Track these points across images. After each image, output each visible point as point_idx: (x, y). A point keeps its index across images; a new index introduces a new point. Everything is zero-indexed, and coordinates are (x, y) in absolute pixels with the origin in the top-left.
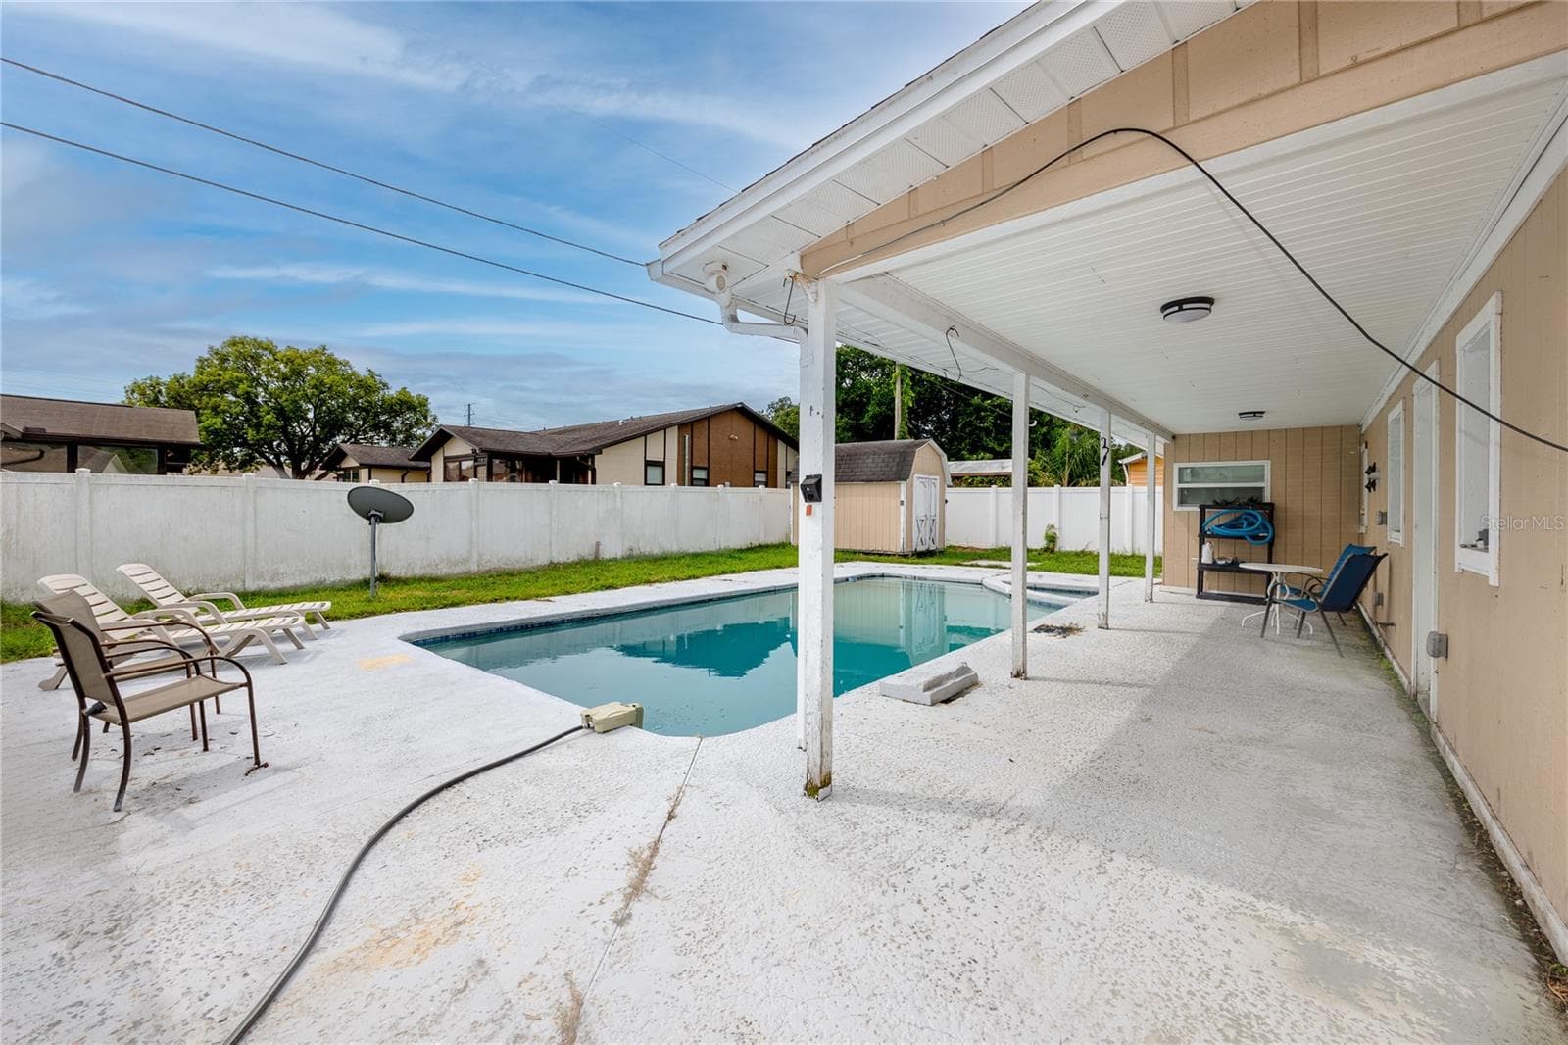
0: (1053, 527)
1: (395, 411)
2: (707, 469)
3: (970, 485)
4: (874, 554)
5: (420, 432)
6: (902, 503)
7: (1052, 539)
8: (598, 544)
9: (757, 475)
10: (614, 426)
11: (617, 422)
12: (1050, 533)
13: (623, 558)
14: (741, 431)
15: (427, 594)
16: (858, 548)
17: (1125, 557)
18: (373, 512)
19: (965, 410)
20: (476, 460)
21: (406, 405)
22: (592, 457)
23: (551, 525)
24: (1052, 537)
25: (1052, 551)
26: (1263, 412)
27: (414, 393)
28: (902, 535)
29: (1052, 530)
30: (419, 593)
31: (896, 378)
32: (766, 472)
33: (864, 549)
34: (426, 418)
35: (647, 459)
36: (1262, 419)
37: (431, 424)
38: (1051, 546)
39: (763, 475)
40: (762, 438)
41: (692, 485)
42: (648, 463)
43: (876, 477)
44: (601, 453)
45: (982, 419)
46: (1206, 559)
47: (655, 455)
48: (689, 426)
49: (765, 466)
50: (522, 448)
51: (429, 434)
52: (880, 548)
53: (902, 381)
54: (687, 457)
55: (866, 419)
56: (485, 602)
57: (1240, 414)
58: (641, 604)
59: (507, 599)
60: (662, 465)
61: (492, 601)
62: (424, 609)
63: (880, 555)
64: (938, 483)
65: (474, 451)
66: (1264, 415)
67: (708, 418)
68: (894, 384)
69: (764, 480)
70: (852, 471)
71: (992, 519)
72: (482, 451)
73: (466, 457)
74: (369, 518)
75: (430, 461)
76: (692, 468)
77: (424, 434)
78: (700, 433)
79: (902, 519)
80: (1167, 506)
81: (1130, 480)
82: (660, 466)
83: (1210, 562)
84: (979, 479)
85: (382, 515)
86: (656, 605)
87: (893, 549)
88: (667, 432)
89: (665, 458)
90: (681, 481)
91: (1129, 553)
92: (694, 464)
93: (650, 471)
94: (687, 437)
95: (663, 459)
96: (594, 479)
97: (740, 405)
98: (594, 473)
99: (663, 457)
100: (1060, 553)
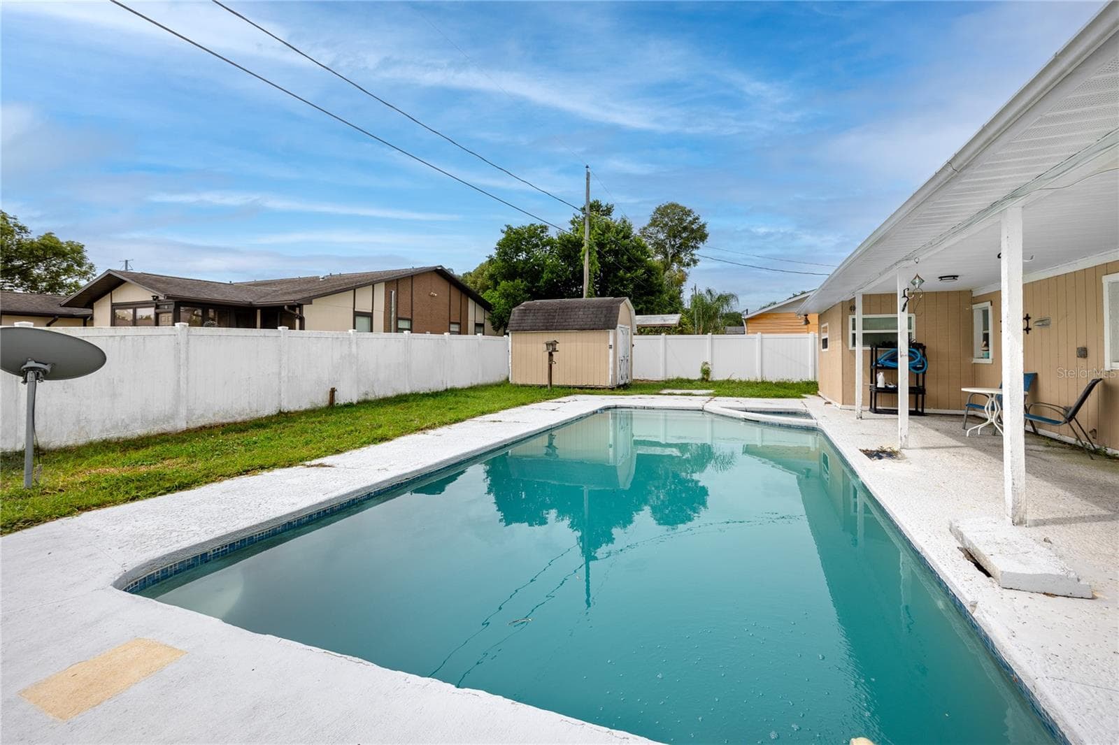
0: (706, 363)
1: (37, 257)
2: (411, 320)
4: (587, 388)
5: (69, 281)
6: (611, 347)
7: (706, 372)
8: (333, 391)
9: (452, 326)
10: (314, 281)
11: (317, 278)
13: (359, 403)
14: (440, 291)
15: (127, 473)
16: (572, 383)
17: (757, 383)
18: (31, 364)
19: (612, 280)
20: (157, 307)
21: (49, 250)
22: (300, 306)
23: (280, 374)
24: (707, 370)
25: (709, 380)
26: (957, 276)
27: (63, 239)
28: (611, 373)
29: (706, 366)
30: (113, 472)
31: (585, 251)
32: (459, 324)
33: (579, 384)
34: (80, 265)
35: (356, 310)
36: (956, 281)
37: (86, 273)
38: (707, 376)
39: (457, 326)
40: (456, 294)
41: (397, 332)
42: (357, 314)
43: (588, 326)
44: (311, 303)
45: (625, 286)
46: (880, 384)
47: (364, 305)
48: (395, 282)
49: (459, 319)
50: (217, 296)
51: (83, 283)
52: (591, 383)
53: (590, 253)
54: (393, 309)
55: (541, 283)
56: (230, 476)
57: (941, 278)
58: (447, 460)
59: (262, 468)
60: (369, 316)
61: (239, 474)
62: (134, 499)
63: (592, 388)
64: (629, 332)
65: (156, 298)
66: (958, 278)
67: (412, 277)
68: (584, 255)
69: (457, 330)
70: (565, 321)
71: (662, 359)
72: (168, 298)
73: (144, 304)
74: (23, 373)
75: (93, 309)
76: (398, 319)
77: (76, 282)
78: (405, 289)
79: (611, 360)
80: (844, 346)
81: (747, 330)
82: (368, 317)
83: (884, 387)
84: (649, 329)
85: (47, 368)
86: (462, 458)
87: (603, 384)
88: (375, 287)
89: (373, 310)
90: (387, 329)
91: (759, 380)
92: (399, 316)
93: (359, 320)
94: (393, 292)
95: (371, 311)
96: (302, 328)
97: (440, 268)
98: (302, 320)
99: (371, 309)
100: (712, 381)
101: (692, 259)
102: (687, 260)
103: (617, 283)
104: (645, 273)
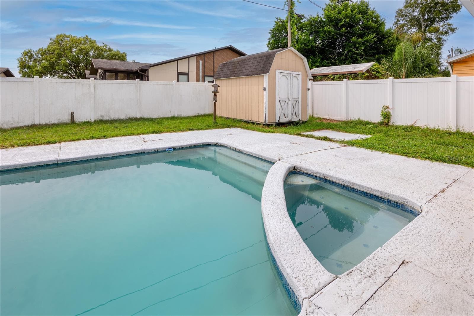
0: (387, 107)
2: (213, 77)
3: (333, 79)
6: (264, 89)
7: (387, 116)
8: (72, 114)
12: (385, 112)
22: (147, 70)
24: (387, 114)
25: (387, 124)
28: (266, 110)
29: (387, 110)
33: (246, 119)
35: (179, 72)
38: (386, 121)
41: (203, 82)
42: (179, 74)
43: (252, 73)
44: (151, 69)
47: (183, 70)
48: (202, 56)
54: (201, 71)
60: (187, 74)
64: (300, 77)
67: (213, 53)
76: (205, 76)
78: (209, 59)
79: (266, 100)
84: (338, 75)
87: (260, 120)
88: (190, 59)
89: (189, 71)
90: (198, 80)
91: (454, 130)
92: (206, 74)
93: (180, 76)
94: (201, 62)
95: (188, 72)
96: (148, 80)
97: (230, 47)
98: (148, 76)
99: (188, 71)
100: (393, 126)
101: (449, 28)
102: (444, 30)
103: (350, 47)
104: (375, 37)
